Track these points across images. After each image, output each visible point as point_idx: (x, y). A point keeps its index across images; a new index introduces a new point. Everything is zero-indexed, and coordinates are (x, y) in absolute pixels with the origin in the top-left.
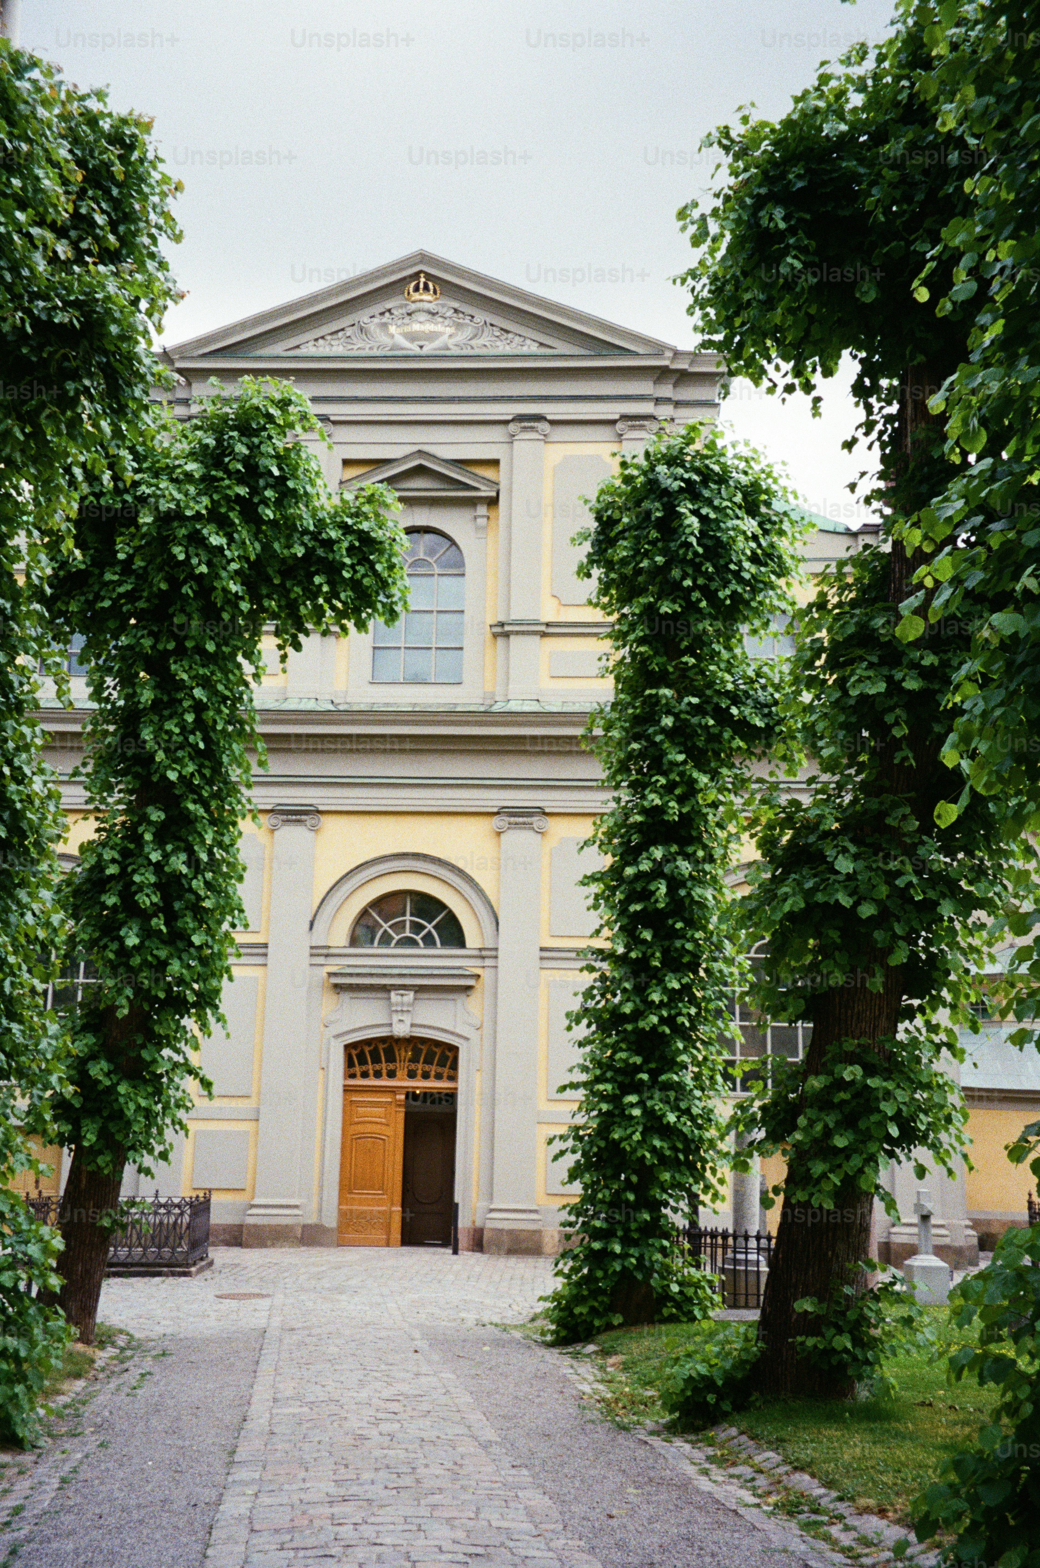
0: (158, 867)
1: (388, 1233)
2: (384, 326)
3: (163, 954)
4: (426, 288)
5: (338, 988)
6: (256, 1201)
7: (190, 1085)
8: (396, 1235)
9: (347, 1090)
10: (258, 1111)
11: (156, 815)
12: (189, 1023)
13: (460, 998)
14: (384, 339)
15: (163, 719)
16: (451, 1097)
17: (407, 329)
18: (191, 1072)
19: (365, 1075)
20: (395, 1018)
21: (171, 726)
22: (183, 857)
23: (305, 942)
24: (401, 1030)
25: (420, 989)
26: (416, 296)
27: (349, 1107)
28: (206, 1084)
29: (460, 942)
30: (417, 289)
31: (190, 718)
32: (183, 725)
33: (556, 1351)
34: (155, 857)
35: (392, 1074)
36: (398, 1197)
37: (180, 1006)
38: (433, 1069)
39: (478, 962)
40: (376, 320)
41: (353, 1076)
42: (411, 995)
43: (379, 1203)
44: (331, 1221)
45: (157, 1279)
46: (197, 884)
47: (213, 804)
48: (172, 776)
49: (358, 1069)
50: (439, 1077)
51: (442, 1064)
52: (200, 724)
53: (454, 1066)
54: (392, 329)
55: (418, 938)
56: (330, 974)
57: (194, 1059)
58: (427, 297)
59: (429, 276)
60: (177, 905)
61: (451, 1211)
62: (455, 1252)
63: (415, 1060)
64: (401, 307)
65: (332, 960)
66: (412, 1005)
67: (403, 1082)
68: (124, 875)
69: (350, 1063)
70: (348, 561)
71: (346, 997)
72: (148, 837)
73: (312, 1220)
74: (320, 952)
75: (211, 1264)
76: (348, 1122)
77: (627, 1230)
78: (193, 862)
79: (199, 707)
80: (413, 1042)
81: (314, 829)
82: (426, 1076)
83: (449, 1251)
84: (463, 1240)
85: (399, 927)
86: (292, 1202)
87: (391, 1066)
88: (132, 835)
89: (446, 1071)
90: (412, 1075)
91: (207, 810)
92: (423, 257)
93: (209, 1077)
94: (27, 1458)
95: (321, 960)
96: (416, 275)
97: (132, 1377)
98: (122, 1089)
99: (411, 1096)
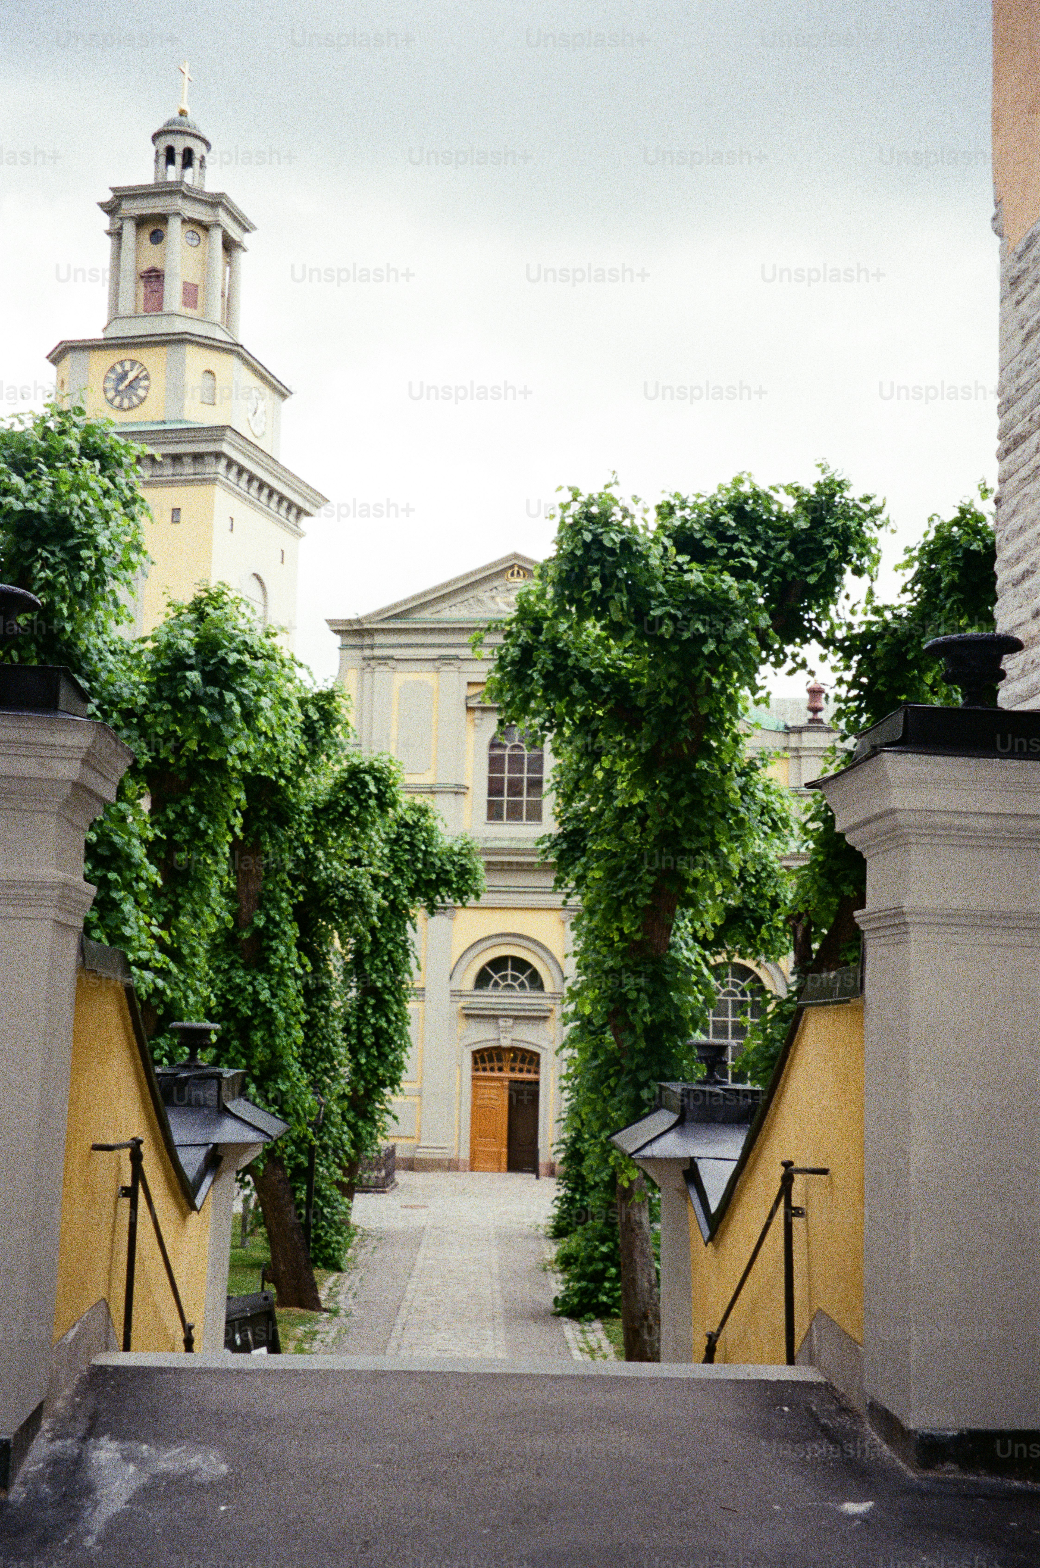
0: (373, 1026)
1: (500, 1164)
2: (493, 598)
3: (375, 1064)
4: (518, 573)
5: (468, 1016)
6: (421, 1144)
7: (388, 1119)
8: (504, 1165)
9: (474, 1078)
10: (421, 1090)
11: (372, 1002)
12: (387, 1091)
13: (541, 1023)
14: (492, 606)
15: (374, 959)
16: (537, 1083)
17: (506, 600)
18: (389, 1113)
19: (484, 1070)
20: (502, 1035)
21: (378, 962)
22: (384, 1019)
23: (447, 987)
24: (506, 1043)
25: (516, 1018)
26: (512, 579)
27: (475, 1087)
28: (395, 1118)
29: (541, 987)
30: (512, 574)
31: (386, 958)
32: (382, 961)
33: (550, 1241)
34: (373, 1021)
35: (500, 1069)
36: (505, 1143)
37: (382, 1084)
38: (526, 1067)
39: (553, 1001)
40: (488, 594)
41: (477, 1070)
42: (510, 1022)
43: (493, 1146)
44: (465, 1155)
45: (369, 1195)
46: (391, 1031)
47: (396, 994)
48: (379, 984)
49: (480, 1066)
50: (529, 1071)
51: (530, 1063)
52: (391, 960)
53: (538, 1065)
54: (498, 599)
55: (515, 984)
56: (463, 1008)
57: (390, 1107)
58: (519, 580)
59: (520, 567)
60: (381, 1041)
61: (535, 1153)
62: (538, 1178)
63: (514, 1060)
64: (503, 585)
65: (463, 999)
66: (511, 1027)
67: (507, 1074)
68: (359, 1031)
69: (475, 1062)
70: (455, 879)
71: (472, 1022)
72: (369, 1011)
73: (452, 1156)
74: (456, 994)
75: (396, 1185)
76: (475, 1097)
77: (584, 1188)
78: (389, 1021)
79: (390, 953)
80: (512, 1049)
81: (452, 918)
82: (521, 1070)
83: (534, 1176)
84: (542, 1169)
85: (503, 978)
86: (442, 1145)
87: (500, 1064)
88: (361, 1008)
89: (533, 1068)
90: (513, 1070)
91: (394, 996)
92: (516, 556)
93: (397, 1114)
94: (345, 1274)
95: (457, 999)
96: (512, 567)
97: (370, 1248)
98: (360, 1124)
99: (513, 1082)
